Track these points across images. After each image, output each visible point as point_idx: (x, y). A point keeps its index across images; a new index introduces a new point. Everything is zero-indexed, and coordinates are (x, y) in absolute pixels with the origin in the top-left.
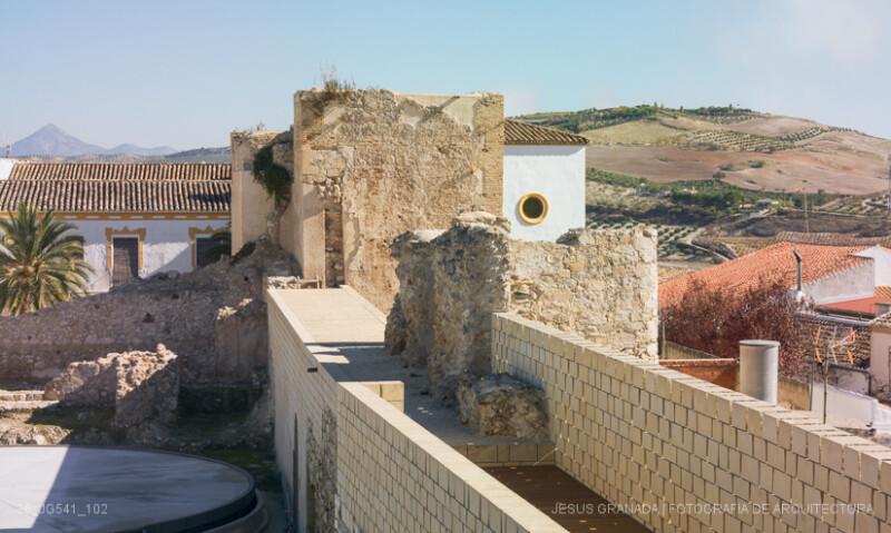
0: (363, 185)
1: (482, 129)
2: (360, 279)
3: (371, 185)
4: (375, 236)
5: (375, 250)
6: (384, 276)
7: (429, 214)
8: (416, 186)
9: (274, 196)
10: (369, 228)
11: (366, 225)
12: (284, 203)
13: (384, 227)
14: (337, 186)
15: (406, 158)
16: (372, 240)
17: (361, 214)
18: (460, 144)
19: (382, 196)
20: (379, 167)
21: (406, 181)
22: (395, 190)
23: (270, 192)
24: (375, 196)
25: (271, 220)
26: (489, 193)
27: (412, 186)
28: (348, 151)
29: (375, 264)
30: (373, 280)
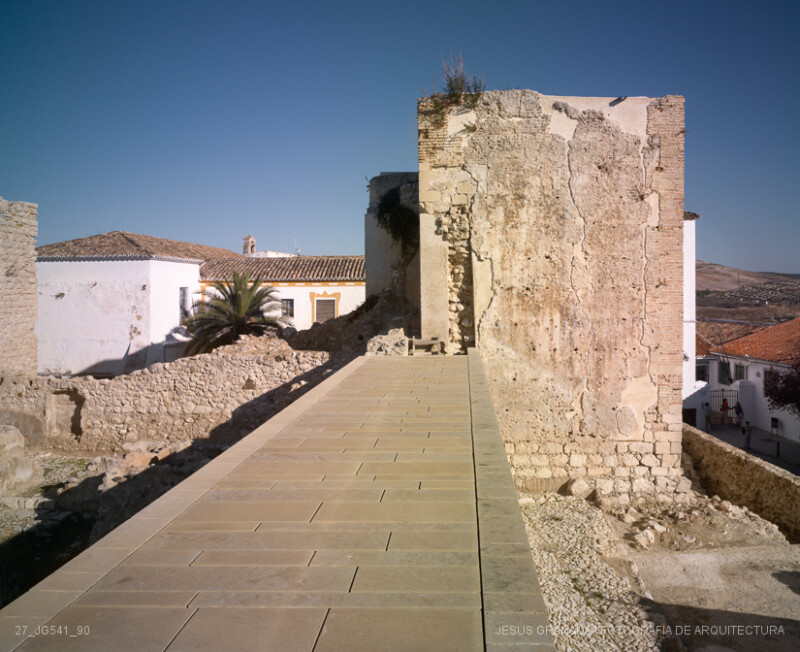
0: (499, 215)
1: (656, 141)
2: (494, 341)
3: (509, 216)
4: (515, 283)
5: (515, 301)
6: (527, 335)
7: (586, 253)
8: (567, 216)
9: (400, 242)
10: (507, 273)
11: (503, 269)
12: (412, 250)
13: (526, 271)
14: (464, 216)
15: (555, 179)
16: (510, 289)
17: (496, 254)
18: (628, 160)
19: (524, 231)
20: (520, 192)
21: (554, 210)
22: (541, 221)
23: (395, 237)
24: (514, 231)
25: (396, 269)
26: (665, 225)
27: (562, 217)
28: (480, 172)
29: (515, 320)
30: (512, 342)
